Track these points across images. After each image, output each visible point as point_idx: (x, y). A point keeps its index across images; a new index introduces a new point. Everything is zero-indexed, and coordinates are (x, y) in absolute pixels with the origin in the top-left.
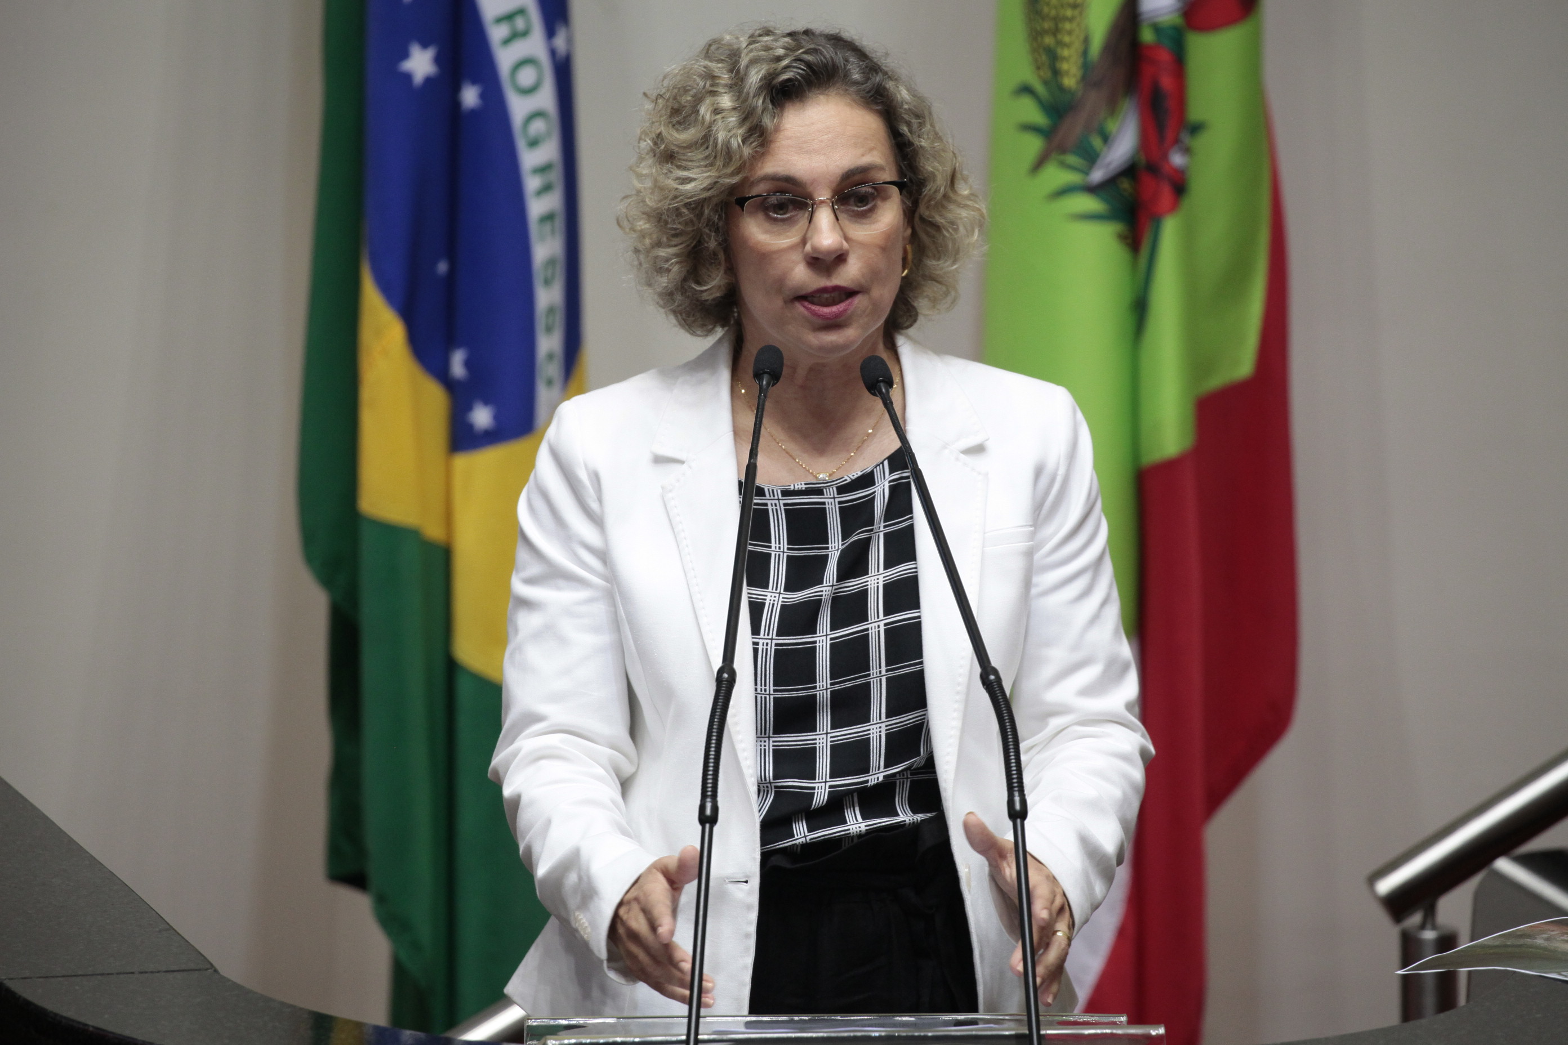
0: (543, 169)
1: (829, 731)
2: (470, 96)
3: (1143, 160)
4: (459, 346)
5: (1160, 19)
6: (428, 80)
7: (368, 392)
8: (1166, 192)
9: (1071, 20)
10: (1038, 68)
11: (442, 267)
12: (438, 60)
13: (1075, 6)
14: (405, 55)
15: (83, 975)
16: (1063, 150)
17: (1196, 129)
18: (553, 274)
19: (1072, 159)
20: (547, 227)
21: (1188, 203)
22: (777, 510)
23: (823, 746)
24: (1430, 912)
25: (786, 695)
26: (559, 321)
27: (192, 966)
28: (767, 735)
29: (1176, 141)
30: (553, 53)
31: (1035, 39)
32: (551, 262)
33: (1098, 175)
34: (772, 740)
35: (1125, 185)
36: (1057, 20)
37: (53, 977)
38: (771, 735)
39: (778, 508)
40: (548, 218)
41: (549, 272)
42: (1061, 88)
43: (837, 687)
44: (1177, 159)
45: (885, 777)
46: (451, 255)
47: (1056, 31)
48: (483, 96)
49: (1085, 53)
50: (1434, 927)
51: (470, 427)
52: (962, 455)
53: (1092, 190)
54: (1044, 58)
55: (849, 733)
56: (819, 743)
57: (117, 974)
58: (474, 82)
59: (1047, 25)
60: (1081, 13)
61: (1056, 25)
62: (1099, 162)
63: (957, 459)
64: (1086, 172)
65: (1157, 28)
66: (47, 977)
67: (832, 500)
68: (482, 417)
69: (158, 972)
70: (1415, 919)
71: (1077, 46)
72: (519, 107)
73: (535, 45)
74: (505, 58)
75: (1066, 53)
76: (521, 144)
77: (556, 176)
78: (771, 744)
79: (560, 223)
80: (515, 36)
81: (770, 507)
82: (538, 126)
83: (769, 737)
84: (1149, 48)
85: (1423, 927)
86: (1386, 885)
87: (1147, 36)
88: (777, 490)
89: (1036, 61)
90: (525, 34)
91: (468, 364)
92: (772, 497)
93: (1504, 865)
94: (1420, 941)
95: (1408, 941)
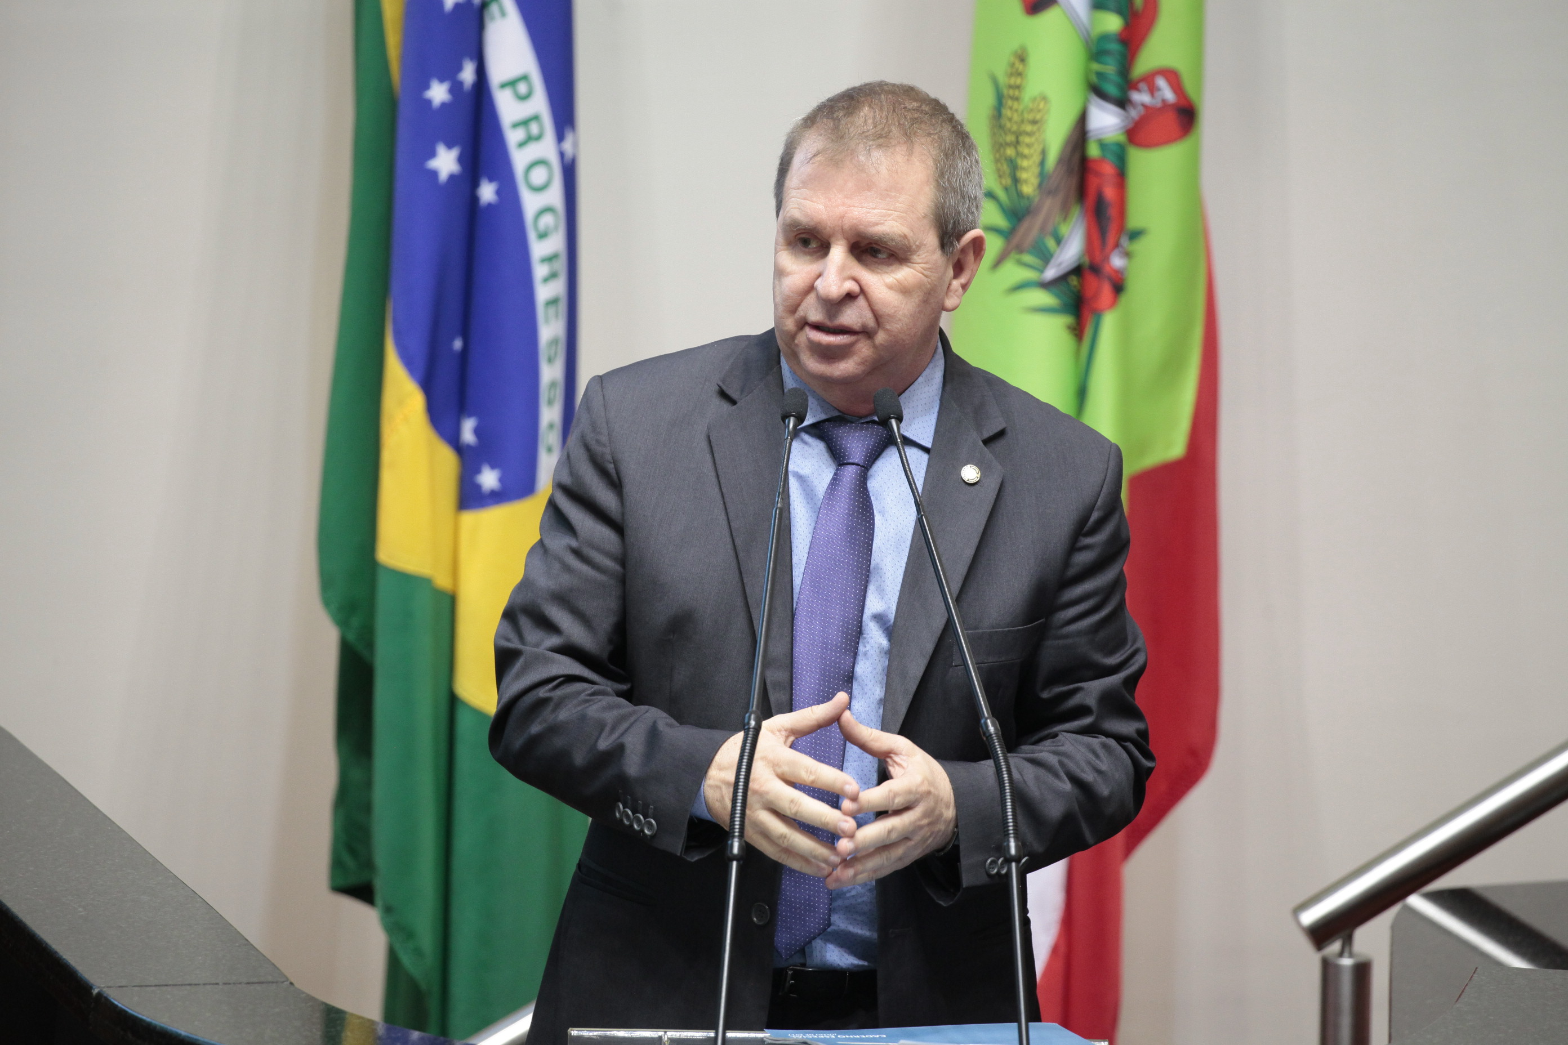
0: (549, 259)
2: (487, 192)
3: (1086, 261)
4: (470, 416)
5: (1103, 137)
6: (452, 177)
7: (388, 456)
8: (1106, 290)
9: (1030, 134)
10: (1000, 176)
11: (458, 344)
12: (460, 160)
13: (1034, 122)
14: (433, 154)
15: (173, 985)
16: (1020, 249)
17: (1135, 235)
18: (556, 354)
19: (1028, 258)
20: (552, 311)
21: (1124, 299)
24: (1348, 941)
26: (559, 394)
27: (270, 978)
29: (1117, 245)
30: (562, 155)
31: (998, 151)
32: (554, 342)
33: (1051, 273)
35: (1074, 281)
36: (1018, 134)
37: (146, 986)
40: (553, 302)
41: (553, 351)
42: (1020, 195)
44: (1117, 261)
46: (466, 335)
47: (1016, 144)
48: (498, 192)
49: (1042, 163)
50: (1351, 955)
51: (478, 487)
53: (1045, 285)
54: (1005, 168)
57: (204, 984)
58: (491, 180)
59: (1008, 138)
60: (1039, 129)
61: (1017, 137)
62: (1053, 262)
64: (1042, 271)
65: (1102, 145)
66: (141, 986)
68: (489, 479)
69: (240, 983)
70: (1335, 947)
71: (1036, 158)
72: (531, 203)
73: (547, 148)
74: (520, 159)
75: (1025, 163)
76: (532, 236)
77: (561, 265)
79: (563, 307)
80: (529, 139)
82: (547, 220)
84: (1095, 161)
85: (1341, 954)
86: (1310, 917)
87: (1093, 151)
89: (998, 170)
90: (539, 138)
91: (477, 431)
93: (1416, 901)
94: (1338, 968)
95: (1328, 967)
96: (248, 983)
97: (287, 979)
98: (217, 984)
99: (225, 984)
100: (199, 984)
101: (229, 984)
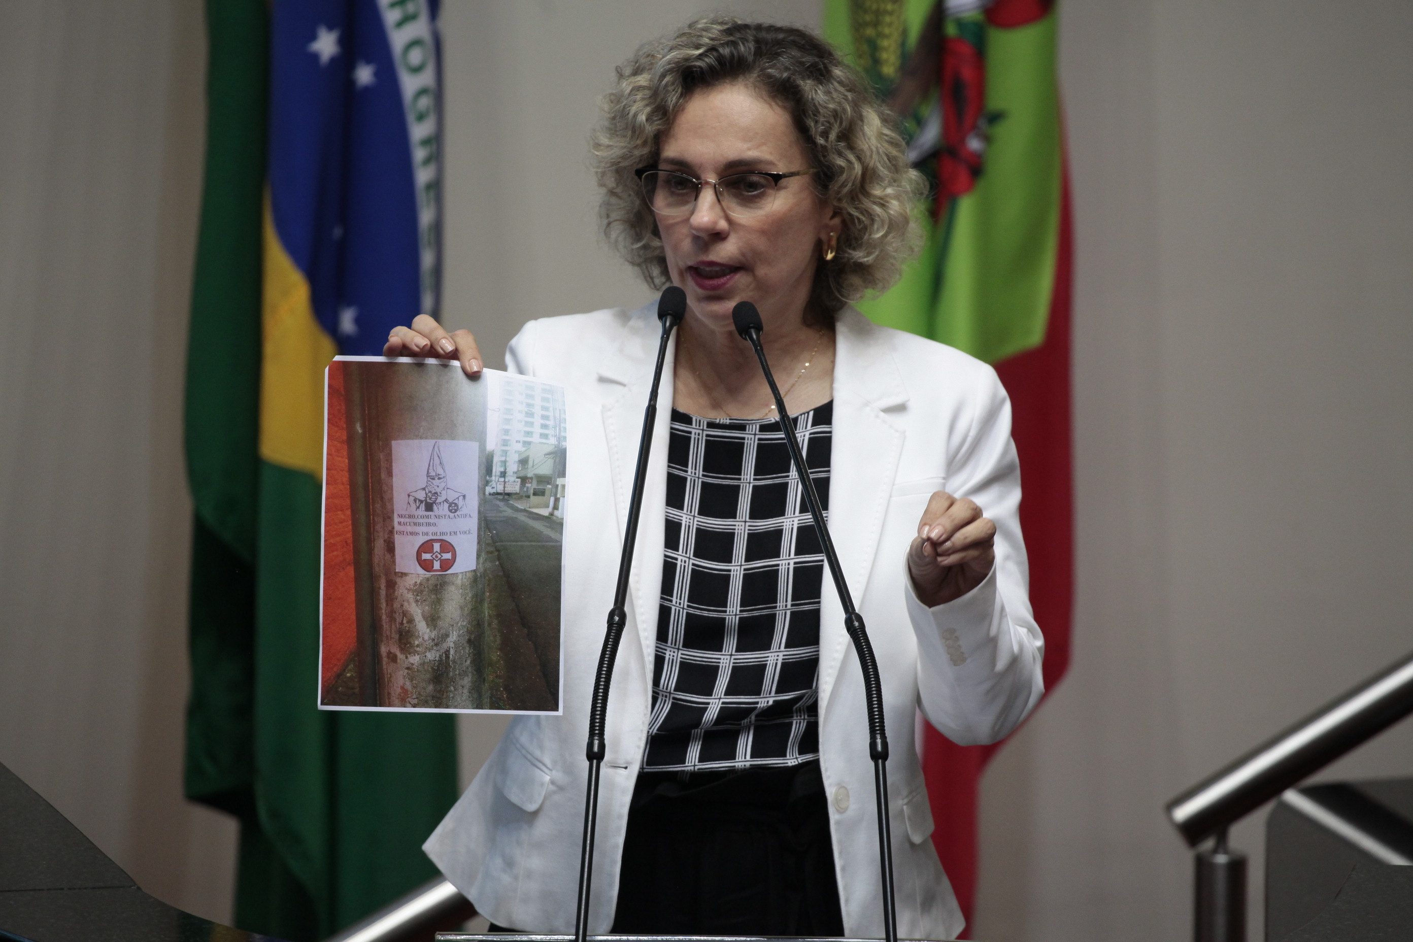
0: (425, 142)
1: (734, 653)
2: (364, 75)
3: (945, 145)
4: (349, 304)
5: (961, 15)
6: (333, 60)
7: (270, 349)
8: (963, 176)
9: (891, 13)
10: (859, 57)
11: (338, 232)
12: (339, 42)
14: (313, 37)
15: (16, 891)
17: (995, 118)
20: (431, 194)
21: (982, 182)
22: (698, 439)
23: (726, 666)
24: (1223, 837)
25: (698, 612)
27: (117, 883)
28: (677, 647)
29: (974, 127)
30: (435, 35)
31: (857, 30)
34: (680, 652)
35: (934, 163)
36: (878, 13)
38: (681, 647)
39: (700, 437)
40: (431, 185)
42: (881, 76)
43: (745, 615)
44: (974, 144)
45: (774, 701)
46: (345, 222)
47: (876, 24)
48: (376, 74)
49: (903, 44)
50: (1226, 852)
52: (882, 414)
54: (865, 47)
55: (750, 657)
56: (723, 663)
57: (48, 889)
58: (368, 62)
59: (868, 18)
60: (900, 7)
61: (877, 18)
62: (915, 142)
63: (877, 416)
65: (961, 24)
67: (753, 436)
69: (86, 888)
70: (1208, 844)
71: (896, 36)
72: (409, 84)
73: (422, 27)
74: (398, 39)
75: (885, 43)
76: (411, 118)
78: (680, 655)
80: (407, 19)
81: (693, 436)
82: (423, 101)
83: (678, 649)
84: (953, 40)
85: (1215, 851)
86: (1184, 812)
87: (951, 30)
88: (703, 422)
89: (858, 50)
90: (414, 18)
91: (358, 321)
92: (698, 427)
93: (1292, 797)
94: (1212, 866)
95: (1202, 866)
96: (94, 888)
97: (135, 884)
98: (62, 889)
99: (70, 889)
100: (43, 890)
101: (75, 889)
